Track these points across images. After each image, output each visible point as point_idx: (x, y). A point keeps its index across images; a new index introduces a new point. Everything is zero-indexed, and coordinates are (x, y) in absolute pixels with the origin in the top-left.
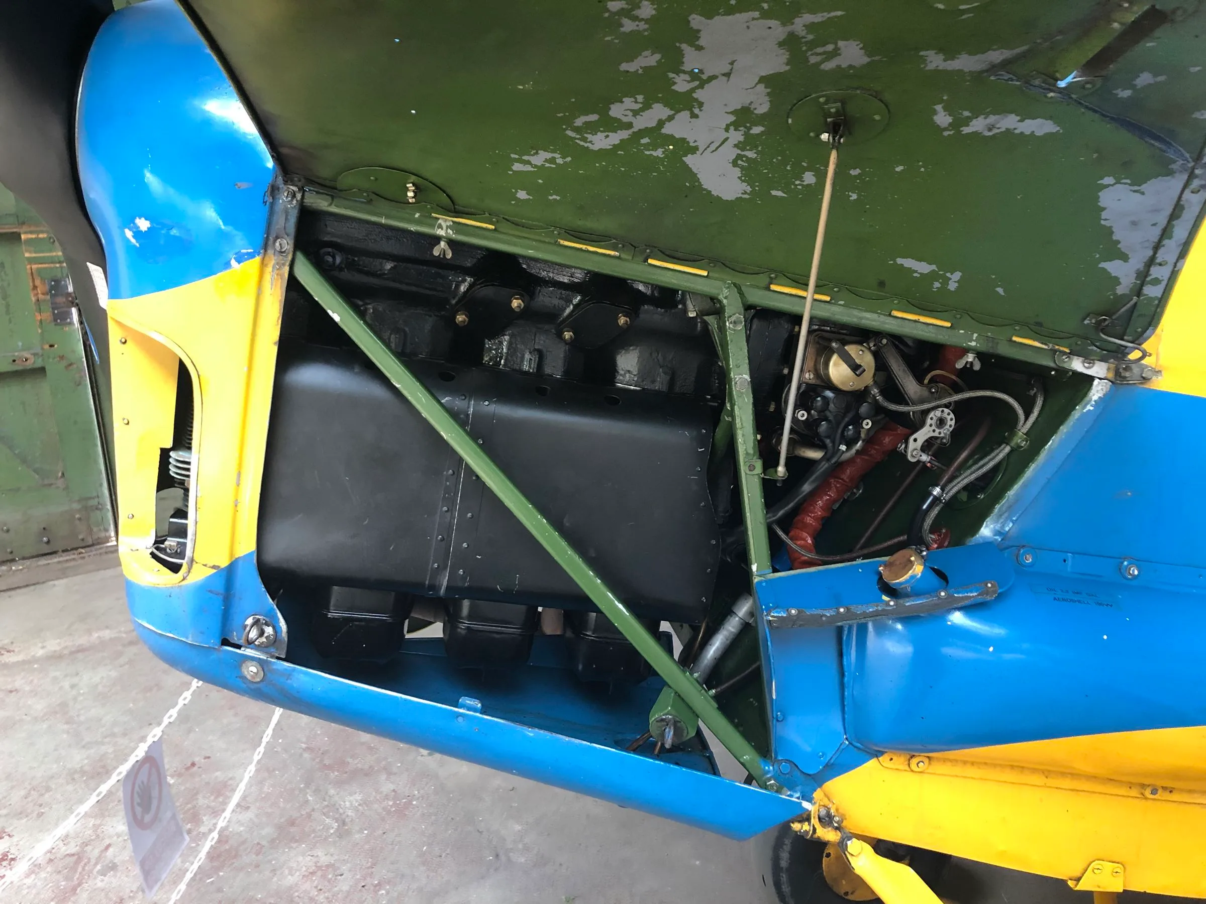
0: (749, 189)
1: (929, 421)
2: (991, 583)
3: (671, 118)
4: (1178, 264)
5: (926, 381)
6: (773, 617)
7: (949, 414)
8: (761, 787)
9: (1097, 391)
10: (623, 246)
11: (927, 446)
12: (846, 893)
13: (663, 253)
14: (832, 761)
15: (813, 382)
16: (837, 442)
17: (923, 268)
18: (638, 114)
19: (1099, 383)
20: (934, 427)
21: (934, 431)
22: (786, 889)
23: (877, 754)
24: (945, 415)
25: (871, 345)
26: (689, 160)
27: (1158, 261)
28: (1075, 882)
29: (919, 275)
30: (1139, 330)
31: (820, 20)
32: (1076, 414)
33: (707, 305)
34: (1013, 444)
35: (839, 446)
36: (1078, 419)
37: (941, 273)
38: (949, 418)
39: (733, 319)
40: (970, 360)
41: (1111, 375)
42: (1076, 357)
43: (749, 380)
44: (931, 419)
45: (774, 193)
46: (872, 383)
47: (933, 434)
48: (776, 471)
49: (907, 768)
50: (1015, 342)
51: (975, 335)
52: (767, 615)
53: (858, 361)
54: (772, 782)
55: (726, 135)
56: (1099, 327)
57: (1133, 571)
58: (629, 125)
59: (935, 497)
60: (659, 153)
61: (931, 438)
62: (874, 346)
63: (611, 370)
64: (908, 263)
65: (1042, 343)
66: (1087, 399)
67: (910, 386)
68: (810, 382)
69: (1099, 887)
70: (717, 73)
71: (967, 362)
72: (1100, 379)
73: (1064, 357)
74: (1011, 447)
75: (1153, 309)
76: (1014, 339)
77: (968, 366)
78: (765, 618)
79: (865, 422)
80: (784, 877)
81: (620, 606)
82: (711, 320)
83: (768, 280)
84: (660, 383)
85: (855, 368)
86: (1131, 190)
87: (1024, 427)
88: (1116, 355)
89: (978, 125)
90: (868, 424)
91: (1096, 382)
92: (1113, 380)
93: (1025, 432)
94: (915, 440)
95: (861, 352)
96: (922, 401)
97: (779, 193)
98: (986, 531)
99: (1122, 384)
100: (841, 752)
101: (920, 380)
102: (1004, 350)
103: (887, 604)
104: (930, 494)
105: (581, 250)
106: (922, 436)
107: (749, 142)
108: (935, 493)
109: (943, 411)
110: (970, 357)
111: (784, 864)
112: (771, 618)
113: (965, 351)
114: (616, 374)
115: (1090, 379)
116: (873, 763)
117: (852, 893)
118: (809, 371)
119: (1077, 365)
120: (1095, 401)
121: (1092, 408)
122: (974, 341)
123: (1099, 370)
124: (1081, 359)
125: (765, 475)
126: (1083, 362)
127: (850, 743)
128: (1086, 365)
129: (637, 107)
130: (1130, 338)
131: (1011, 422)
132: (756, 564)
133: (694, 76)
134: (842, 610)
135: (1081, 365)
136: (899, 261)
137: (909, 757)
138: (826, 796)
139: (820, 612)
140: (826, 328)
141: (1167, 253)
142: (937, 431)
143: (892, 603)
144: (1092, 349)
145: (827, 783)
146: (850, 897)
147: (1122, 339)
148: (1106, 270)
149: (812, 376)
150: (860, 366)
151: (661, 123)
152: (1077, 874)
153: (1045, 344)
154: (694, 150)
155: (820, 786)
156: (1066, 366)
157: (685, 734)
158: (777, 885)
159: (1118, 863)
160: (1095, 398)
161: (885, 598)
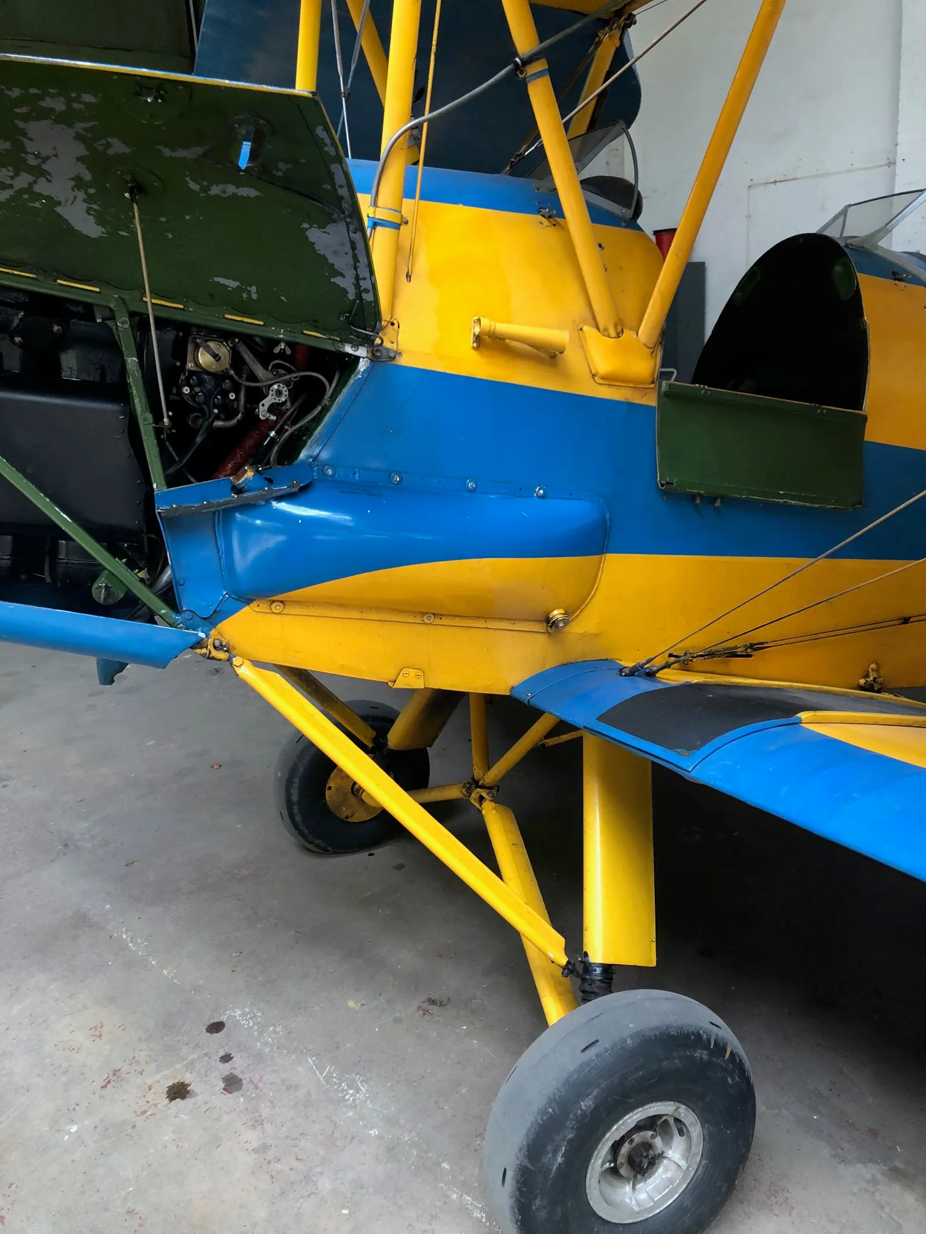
0: (104, 230)
1: (271, 392)
2: (296, 481)
3: (35, 182)
4: (372, 279)
5: (270, 368)
6: (161, 509)
7: (283, 388)
8: (171, 626)
9: (362, 366)
10: (37, 270)
11: (272, 409)
12: (347, 817)
13: (66, 275)
14: (218, 609)
15: (194, 369)
16: (212, 407)
17: (233, 284)
18: (14, 179)
19: (363, 361)
20: (274, 396)
21: (275, 399)
22: (298, 818)
23: (248, 601)
24: (281, 388)
25: (229, 343)
26: (58, 209)
27: (361, 277)
28: (393, 683)
29: (231, 289)
30: (372, 323)
31: (88, 126)
32: (351, 381)
33: (107, 313)
34: (323, 404)
35: (213, 410)
36: (353, 384)
37: (244, 287)
38: (284, 390)
39: (121, 320)
40: (283, 347)
41: (370, 355)
42: (347, 344)
43: (137, 361)
44: (272, 391)
45: (121, 233)
46: (229, 367)
47: (274, 401)
48: (164, 422)
49: (270, 611)
50: (305, 334)
51: (282, 331)
52: (158, 509)
53: (216, 352)
54: (181, 625)
55: (74, 194)
56: (350, 322)
57: (396, 478)
58: (11, 186)
59: (271, 437)
60: (37, 205)
61: (272, 404)
62: (231, 343)
63: (58, 367)
64: (222, 281)
65: (323, 335)
66: (357, 371)
67: (260, 371)
68: (192, 369)
69: (408, 685)
70: (50, 155)
71: (281, 349)
72: (363, 358)
73: (340, 344)
74: (322, 407)
75: (373, 309)
76: (305, 332)
77: (282, 351)
78: (156, 511)
79: (230, 395)
80: (296, 809)
81: (65, 516)
82: (109, 323)
83: (140, 294)
84: (93, 377)
85: (215, 356)
86: (321, 232)
87: (329, 391)
88: (367, 341)
89: (215, 190)
90: (233, 396)
91: (361, 360)
92: (371, 358)
93: (329, 396)
94: (263, 405)
95: (218, 346)
96: (267, 380)
97: (125, 234)
98: (303, 455)
99: (377, 361)
100: (224, 602)
101: (266, 367)
102: (301, 340)
103: (234, 497)
104: (269, 435)
105: (8, 273)
106: (267, 402)
107: (89, 199)
108: (272, 435)
109: (279, 386)
110: (283, 346)
111: (295, 798)
112: (160, 511)
113: (278, 342)
114: (62, 371)
115: (357, 358)
116: (246, 609)
117: (351, 817)
118: (190, 362)
119: (348, 349)
120: (362, 372)
121: (360, 377)
122: (282, 334)
123: (362, 352)
124: (350, 345)
125: (156, 425)
126: (352, 347)
127: (230, 596)
128: (354, 349)
129: (11, 174)
130: (370, 329)
131: (323, 390)
132: (155, 484)
133: (37, 156)
134: (205, 503)
135: (350, 349)
136: (216, 279)
137: (270, 603)
138: (219, 633)
139: (192, 505)
140: (201, 334)
141: (363, 273)
142: (277, 399)
143: (236, 496)
144: (352, 338)
145: (218, 626)
146: (349, 820)
147: (366, 330)
148: (336, 283)
149: (193, 365)
150: (217, 355)
151: (30, 185)
152: (393, 678)
153: (325, 335)
154: (59, 203)
155: (215, 627)
156: (341, 350)
157: (116, 596)
158: (291, 816)
159: (419, 670)
160: (362, 370)
161: (233, 495)
